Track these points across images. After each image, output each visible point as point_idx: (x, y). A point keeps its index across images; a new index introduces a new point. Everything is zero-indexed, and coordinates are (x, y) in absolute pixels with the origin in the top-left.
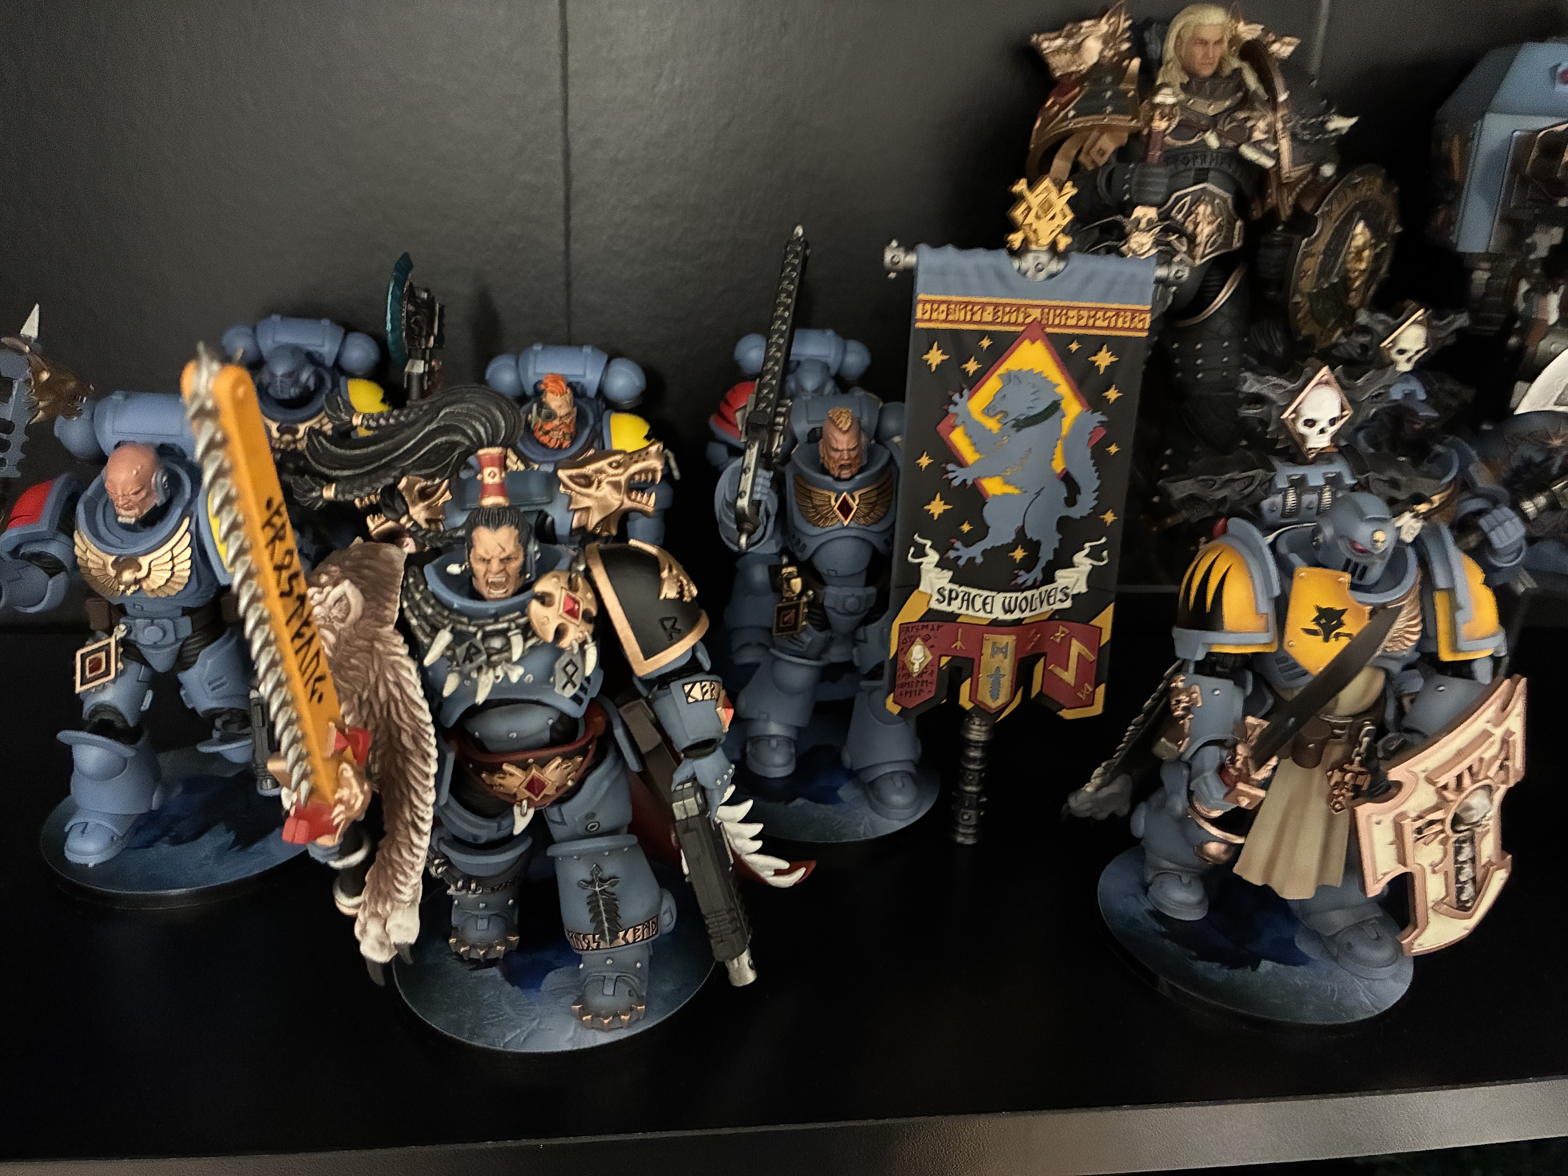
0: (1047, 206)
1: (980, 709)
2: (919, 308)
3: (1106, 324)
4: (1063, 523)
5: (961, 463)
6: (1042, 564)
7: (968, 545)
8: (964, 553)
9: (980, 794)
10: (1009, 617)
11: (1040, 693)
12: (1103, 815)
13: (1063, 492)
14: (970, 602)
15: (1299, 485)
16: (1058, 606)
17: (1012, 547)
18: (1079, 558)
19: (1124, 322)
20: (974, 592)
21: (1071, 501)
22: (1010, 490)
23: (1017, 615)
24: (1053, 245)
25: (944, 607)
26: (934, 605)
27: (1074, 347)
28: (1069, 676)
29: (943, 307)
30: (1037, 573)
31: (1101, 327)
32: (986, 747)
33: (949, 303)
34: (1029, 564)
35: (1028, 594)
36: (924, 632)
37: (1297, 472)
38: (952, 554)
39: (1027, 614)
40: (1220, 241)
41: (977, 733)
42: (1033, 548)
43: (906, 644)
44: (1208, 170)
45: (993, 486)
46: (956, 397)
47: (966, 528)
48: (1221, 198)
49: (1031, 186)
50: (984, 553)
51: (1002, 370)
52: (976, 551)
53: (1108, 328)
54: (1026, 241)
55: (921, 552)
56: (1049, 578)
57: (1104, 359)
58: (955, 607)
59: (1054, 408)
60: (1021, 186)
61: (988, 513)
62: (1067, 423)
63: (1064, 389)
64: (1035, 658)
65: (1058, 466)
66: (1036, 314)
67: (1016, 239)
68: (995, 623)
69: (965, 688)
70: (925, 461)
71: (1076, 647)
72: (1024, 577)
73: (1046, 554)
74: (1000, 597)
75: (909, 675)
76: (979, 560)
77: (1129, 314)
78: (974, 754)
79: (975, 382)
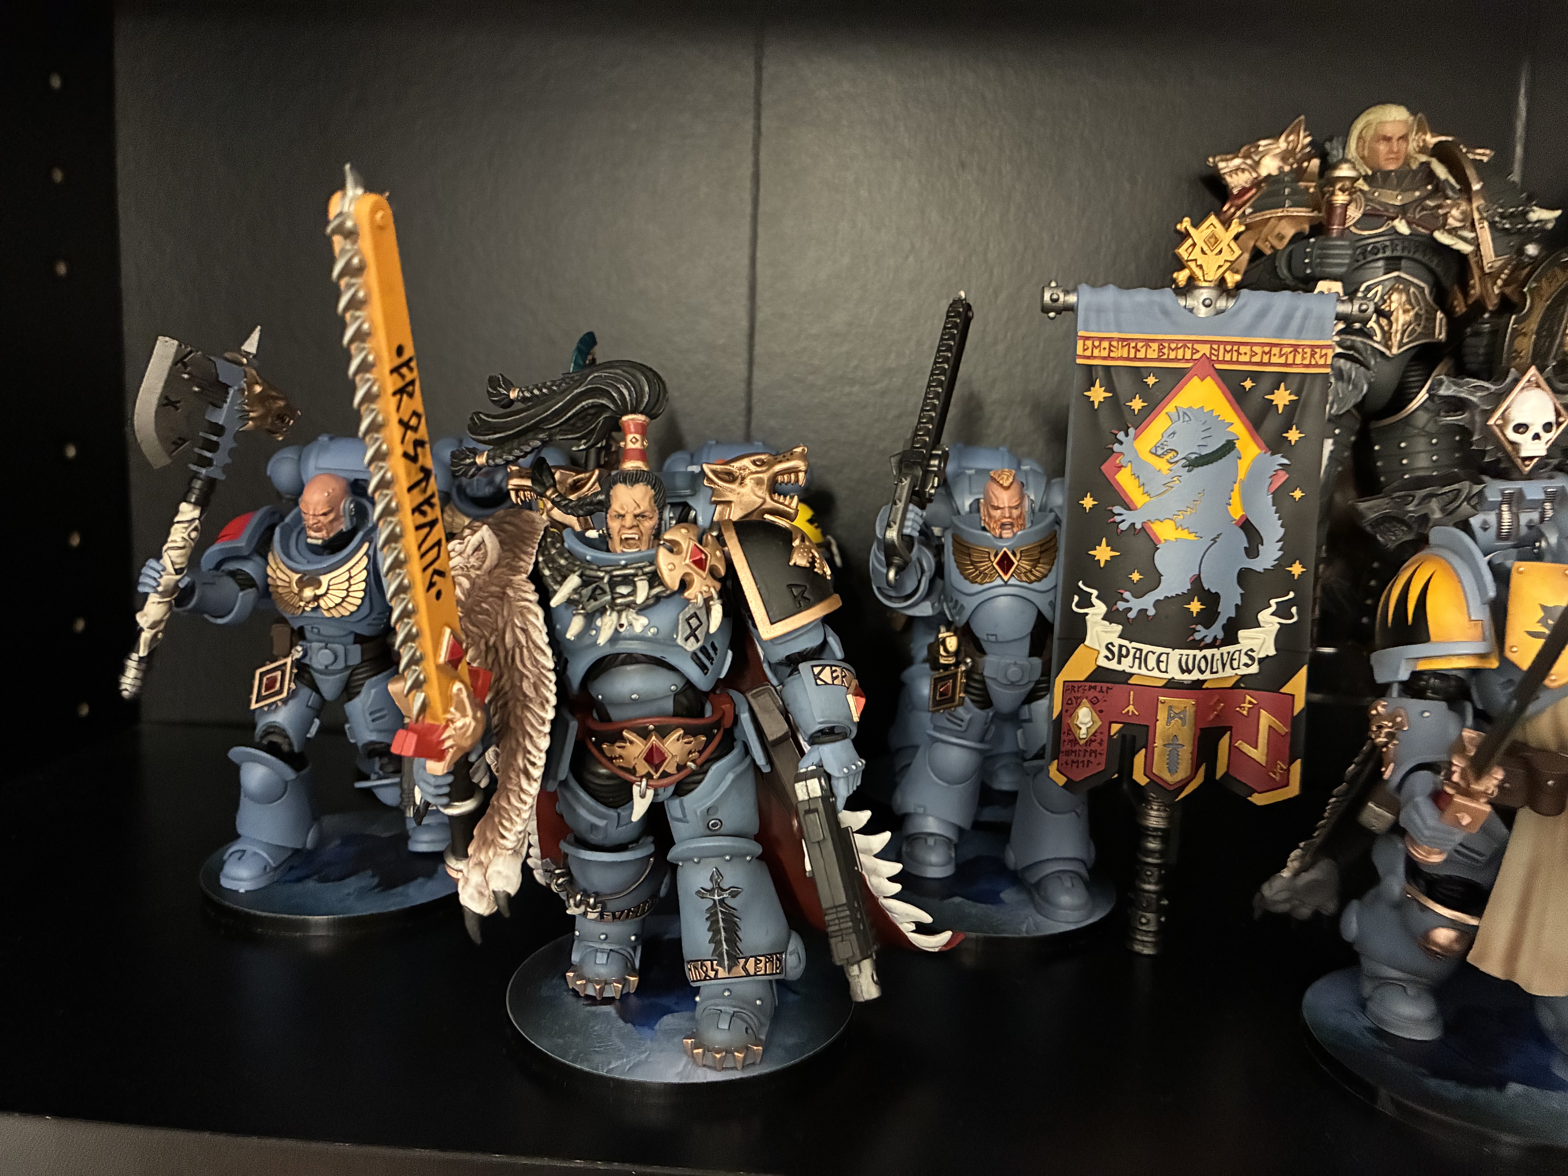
0: (1213, 240)
1: (1155, 783)
2: (1080, 343)
3: (1282, 360)
4: (1244, 576)
5: (1128, 506)
6: (1222, 620)
7: (1138, 595)
8: (1135, 605)
9: (1160, 894)
10: (1186, 677)
11: (1226, 774)
12: (1305, 912)
13: (1243, 541)
14: (1143, 660)
15: (1516, 501)
16: (1244, 671)
17: (1187, 597)
18: (1265, 616)
19: (1303, 358)
20: (1146, 648)
21: (1252, 552)
22: (1184, 535)
23: (1195, 675)
24: (1222, 281)
25: (1113, 665)
26: (1103, 662)
27: (1248, 384)
28: (1258, 754)
29: (1105, 344)
30: (1217, 631)
31: (1277, 362)
32: (1164, 835)
33: (1110, 339)
35: (1208, 652)
36: (1092, 694)
37: (1510, 487)
38: (1121, 605)
39: (1207, 676)
40: (1419, 330)
41: (1155, 819)
42: (1211, 600)
43: (1071, 704)
44: (1400, 258)
45: (1164, 531)
46: (1121, 436)
47: (1136, 577)
48: (1417, 286)
49: (1196, 225)
50: (1157, 603)
51: (1170, 408)
52: (1147, 602)
53: (1286, 365)
54: (1191, 279)
55: (1086, 602)
56: (1230, 638)
57: (1282, 398)
58: (1126, 665)
59: (1229, 447)
60: (1186, 224)
61: (1161, 560)
62: (1243, 467)
63: (1239, 429)
64: (1221, 731)
65: (1237, 512)
66: (1205, 349)
67: (1182, 277)
68: (1172, 685)
69: (1139, 759)
70: (1088, 502)
71: (1265, 719)
72: (1201, 633)
73: (1227, 610)
74: (1175, 655)
75: (1075, 741)
76: (1151, 612)
77: (1308, 350)
78: (1153, 845)
79: (1142, 420)
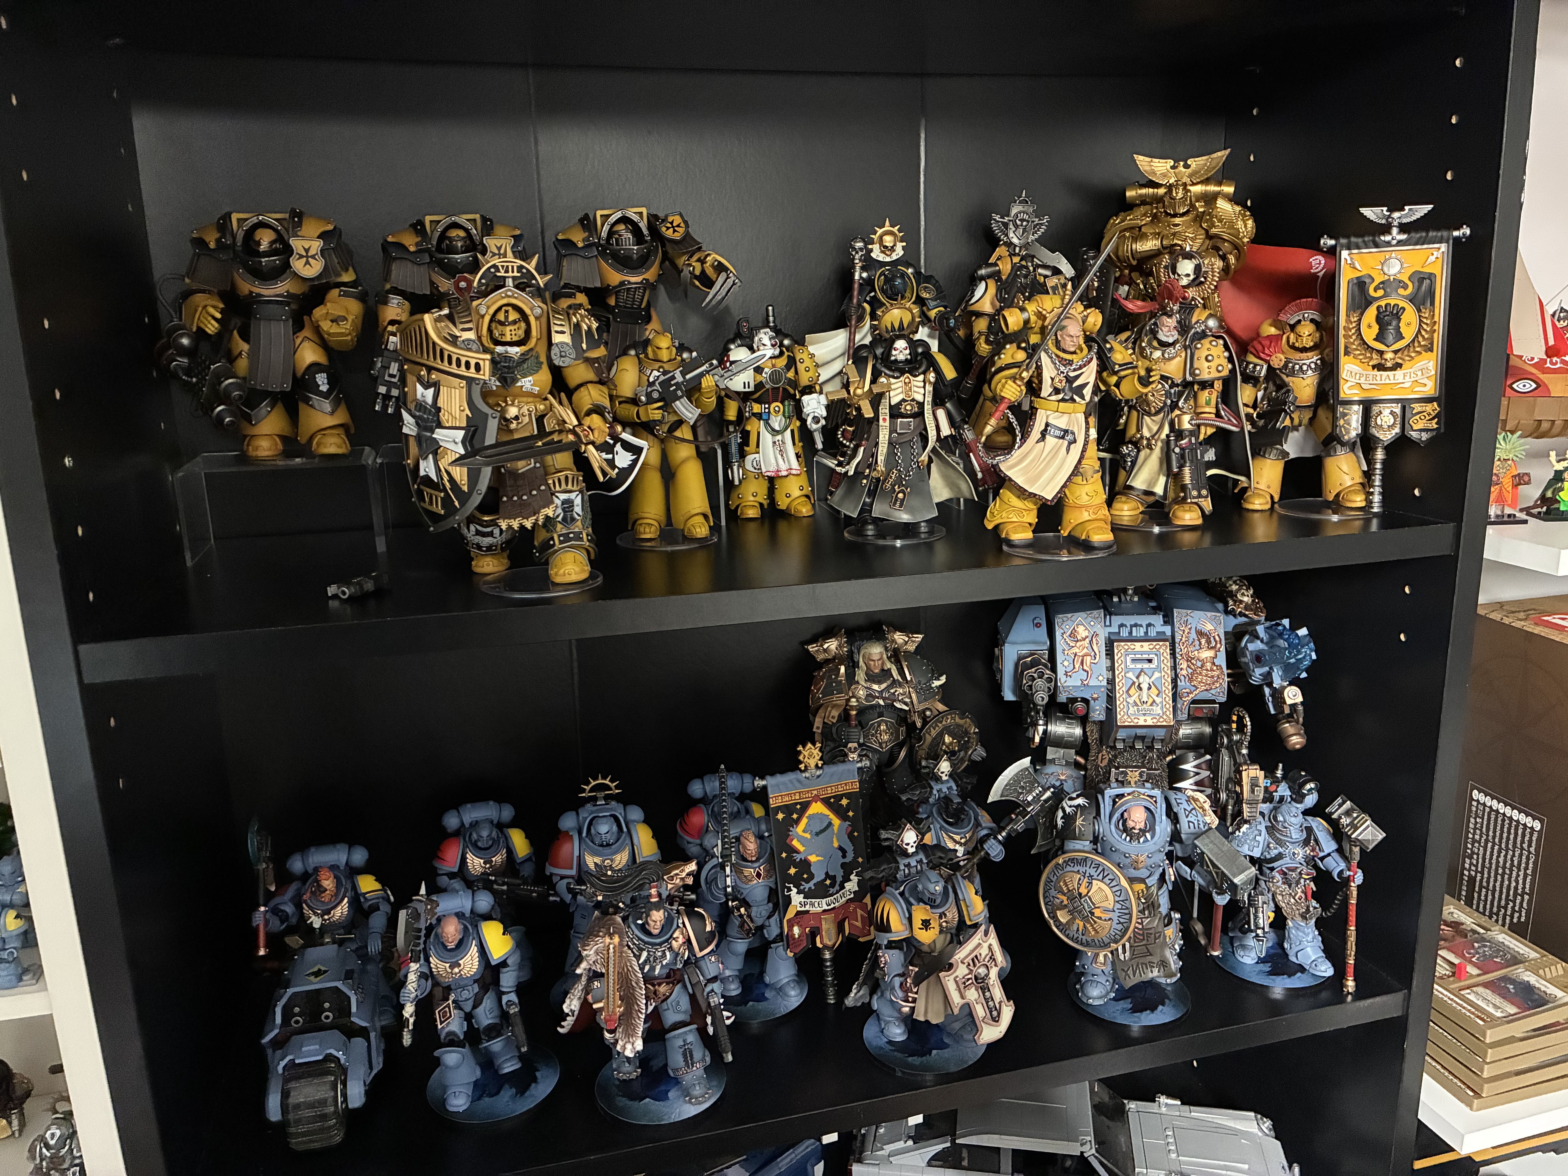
0: (810, 755)
1: (826, 947)
2: (772, 799)
4: (843, 865)
5: (798, 852)
6: (838, 883)
7: (807, 883)
8: (806, 886)
9: (833, 980)
10: (830, 907)
11: (849, 933)
12: (859, 1005)
13: (841, 854)
14: (813, 905)
16: (849, 897)
17: (825, 880)
18: (852, 877)
19: (849, 787)
20: (813, 900)
21: (844, 856)
22: (820, 858)
23: (832, 906)
24: (817, 765)
25: (803, 909)
26: (799, 909)
27: (832, 800)
28: (859, 924)
29: (780, 797)
30: (837, 887)
31: (841, 790)
32: (831, 960)
33: (782, 795)
34: (832, 885)
35: (835, 896)
36: (796, 921)
37: (906, 861)
38: (802, 887)
39: (837, 904)
41: (827, 955)
42: (833, 878)
43: (791, 928)
45: (813, 858)
46: (791, 829)
47: (805, 876)
49: (804, 747)
50: (815, 885)
51: (807, 815)
52: (811, 885)
53: (843, 790)
54: (806, 766)
55: (790, 890)
56: (842, 887)
57: (844, 802)
58: (807, 908)
59: (830, 824)
60: (800, 748)
61: (813, 869)
62: (836, 828)
63: (832, 816)
64: (844, 920)
65: (836, 845)
66: (815, 792)
67: (802, 766)
68: (825, 911)
69: (818, 939)
70: (784, 855)
71: (859, 912)
72: (831, 891)
73: (839, 879)
74: (824, 901)
75: (794, 939)
76: (813, 888)
77: (850, 783)
78: (828, 964)
79: (797, 822)
